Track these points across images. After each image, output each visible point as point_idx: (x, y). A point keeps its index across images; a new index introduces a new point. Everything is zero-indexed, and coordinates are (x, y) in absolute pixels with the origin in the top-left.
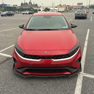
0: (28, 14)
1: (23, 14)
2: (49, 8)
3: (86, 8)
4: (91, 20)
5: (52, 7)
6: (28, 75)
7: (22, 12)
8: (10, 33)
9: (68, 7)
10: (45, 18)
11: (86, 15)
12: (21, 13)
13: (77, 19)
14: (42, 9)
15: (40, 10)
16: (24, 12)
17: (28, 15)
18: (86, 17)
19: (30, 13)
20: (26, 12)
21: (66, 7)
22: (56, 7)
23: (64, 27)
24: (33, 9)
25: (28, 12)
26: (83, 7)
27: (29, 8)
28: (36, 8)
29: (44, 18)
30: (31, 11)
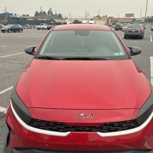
0: (45, 29)
1: (39, 29)
2: (80, 20)
3: (139, 21)
4: (151, 41)
5: (86, 19)
7: (37, 26)
9: (110, 20)
10: (78, 35)
11: (143, 33)
12: (34, 28)
13: (128, 39)
16: (39, 26)
18: (142, 36)
19: (49, 29)
20: (42, 26)
21: (108, 20)
22: (92, 20)
23: (117, 54)
24: (54, 21)
25: (45, 27)
26: (134, 20)
27: (48, 20)
28: (60, 21)
29: (76, 35)
30: (52, 24)
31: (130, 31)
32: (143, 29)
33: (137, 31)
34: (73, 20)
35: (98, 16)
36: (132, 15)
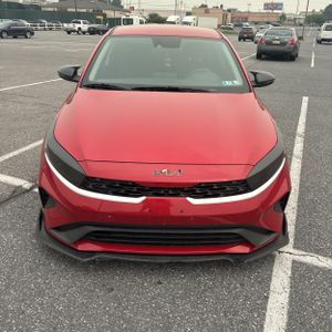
0: (84, 33)
1: (69, 33)
2: (162, 15)
3: (294, 22)
4: (313, 65)
5: (176, 13)
6: (94, 252)
7: (65, 25)
8: (21, 99)
9: (229, 17)
11: (296, 48)
13: (264, 59)
14: (136, 18)
15: (129, 22)
16: (71, 25)
17: (88, 36)
18: (293, 54)
19: (92, 32)
20: (77, 26)
21: (225, 16)
22: (188, 14)
23: (228, 83)
24: (105, 15)
25: (85, 27)
26: (283, 17)
27: (91, 11)
28: (118, 15)
30: (98, 22)
31: (269, 43)
32: (296, 39)
33: (283, 44)
34: (146, 15)
35: (203, 6)
36: (278, 6)
